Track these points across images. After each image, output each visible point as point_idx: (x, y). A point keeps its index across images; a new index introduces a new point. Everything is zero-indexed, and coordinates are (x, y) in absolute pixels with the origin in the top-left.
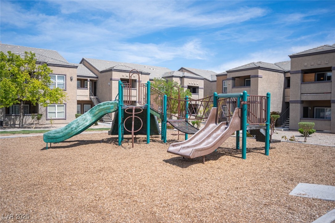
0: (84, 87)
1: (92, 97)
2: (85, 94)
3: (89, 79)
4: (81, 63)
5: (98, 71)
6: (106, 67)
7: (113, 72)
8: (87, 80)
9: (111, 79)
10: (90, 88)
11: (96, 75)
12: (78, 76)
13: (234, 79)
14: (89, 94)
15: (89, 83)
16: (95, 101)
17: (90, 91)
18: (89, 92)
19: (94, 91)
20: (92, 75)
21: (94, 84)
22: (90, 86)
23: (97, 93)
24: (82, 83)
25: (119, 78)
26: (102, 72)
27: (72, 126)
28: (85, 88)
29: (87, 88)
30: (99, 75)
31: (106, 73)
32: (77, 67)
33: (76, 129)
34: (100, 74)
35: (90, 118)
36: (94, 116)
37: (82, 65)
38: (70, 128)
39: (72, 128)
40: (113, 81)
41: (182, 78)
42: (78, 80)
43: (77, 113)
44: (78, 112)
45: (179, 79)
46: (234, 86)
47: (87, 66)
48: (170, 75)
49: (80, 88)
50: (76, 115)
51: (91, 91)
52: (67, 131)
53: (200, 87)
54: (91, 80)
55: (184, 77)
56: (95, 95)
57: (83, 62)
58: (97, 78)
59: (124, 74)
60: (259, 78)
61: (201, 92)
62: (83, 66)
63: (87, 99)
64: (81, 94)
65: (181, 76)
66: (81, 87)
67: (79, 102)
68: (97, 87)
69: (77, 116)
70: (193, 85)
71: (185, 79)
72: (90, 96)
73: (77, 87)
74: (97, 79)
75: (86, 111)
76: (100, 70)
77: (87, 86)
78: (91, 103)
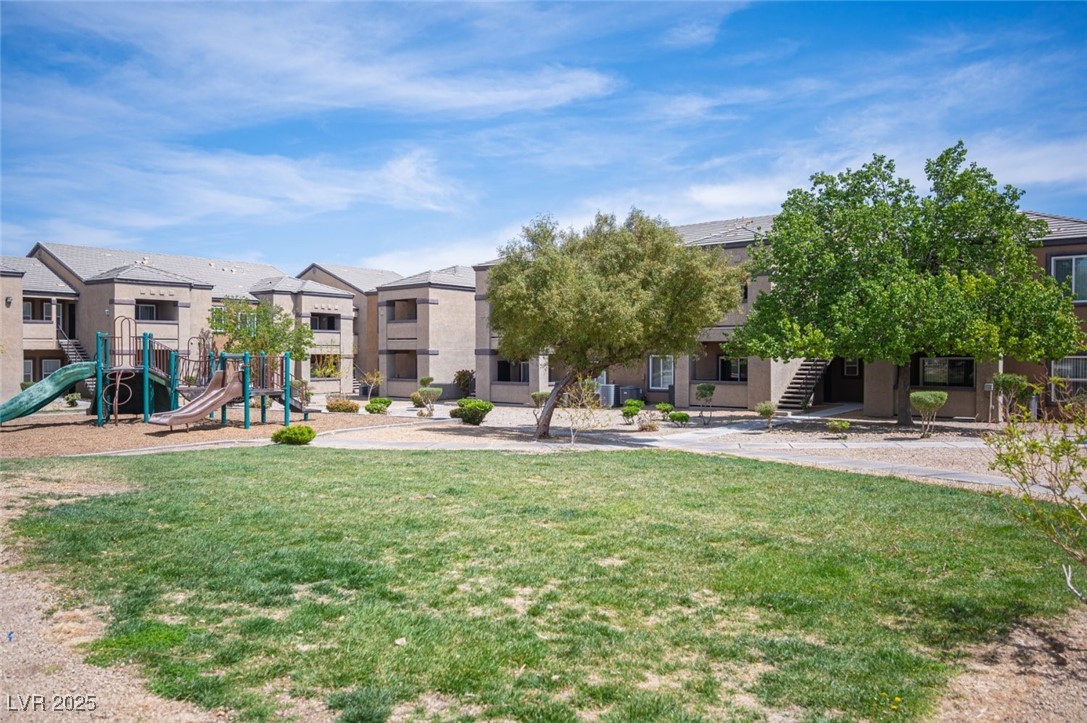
0: (42, 319)
1: (64, 342)
2: (45, 335)
3: (54, 298)
4: (31, 255)
5: (79, 279)
6: (101, 268)
7: (116, 285)
8: (49, 301)
9: (112, 302)
10: (58, 319)
11: (74, 289)
12: (25, 292)
13: (391, 304)
14: (54, 335)
15: (54, 307)
16: (71, 353)
17: (58, 327)
18: (55, 329)
19: (69, 327)
20: (63, 287)
21: (69, 311)
22: (58, 314)
23: (78, 332)
24: (36, 307)
25: (133, 299)
26: (88, 283)
27: (21, 400)
28: (45, 321)
29: (50, 319)
30: (83, 289)
31: (100, 286)
32: (23, 274)
33: (27, 403)
34: (85, 287)
35: (51, 387)
36: (57, 384)
37: (34, 259)
38: (18, 403)
39: (21, 402)
40: (116, 306)
41: (296, 296)
42: (25, 300)
43: (25, 380)
44: (26, 378)
45: (289, 297)
46: (392, 318)
47: (48, 262)
48: (269, 288)
49: (31, 320)
50: (22, 385)
51: (61, 328)
52: (12, 407)
53: (343, 314)
54: (59, 301)
55: (301, 293)
56: (72, 336)
57: (37, 253)
58: (77, 295)
59: (144, 289)
60: (431, 306)
61: (346, 327)
62: (39, 264)
63: (52, 346)
64: (34, 334)
65: (296, 291)
66: (33, 318)
67: (29, 355)
68: (77, 317)
69: (24, 387)
70: (326, 311)
71: (303, 297)
72: (57, 338)
73: (24, 318)
74: (77, 299)
75: (46, 376)
76: (85, 277)
77: (50, 313)
78: (60, 357)
